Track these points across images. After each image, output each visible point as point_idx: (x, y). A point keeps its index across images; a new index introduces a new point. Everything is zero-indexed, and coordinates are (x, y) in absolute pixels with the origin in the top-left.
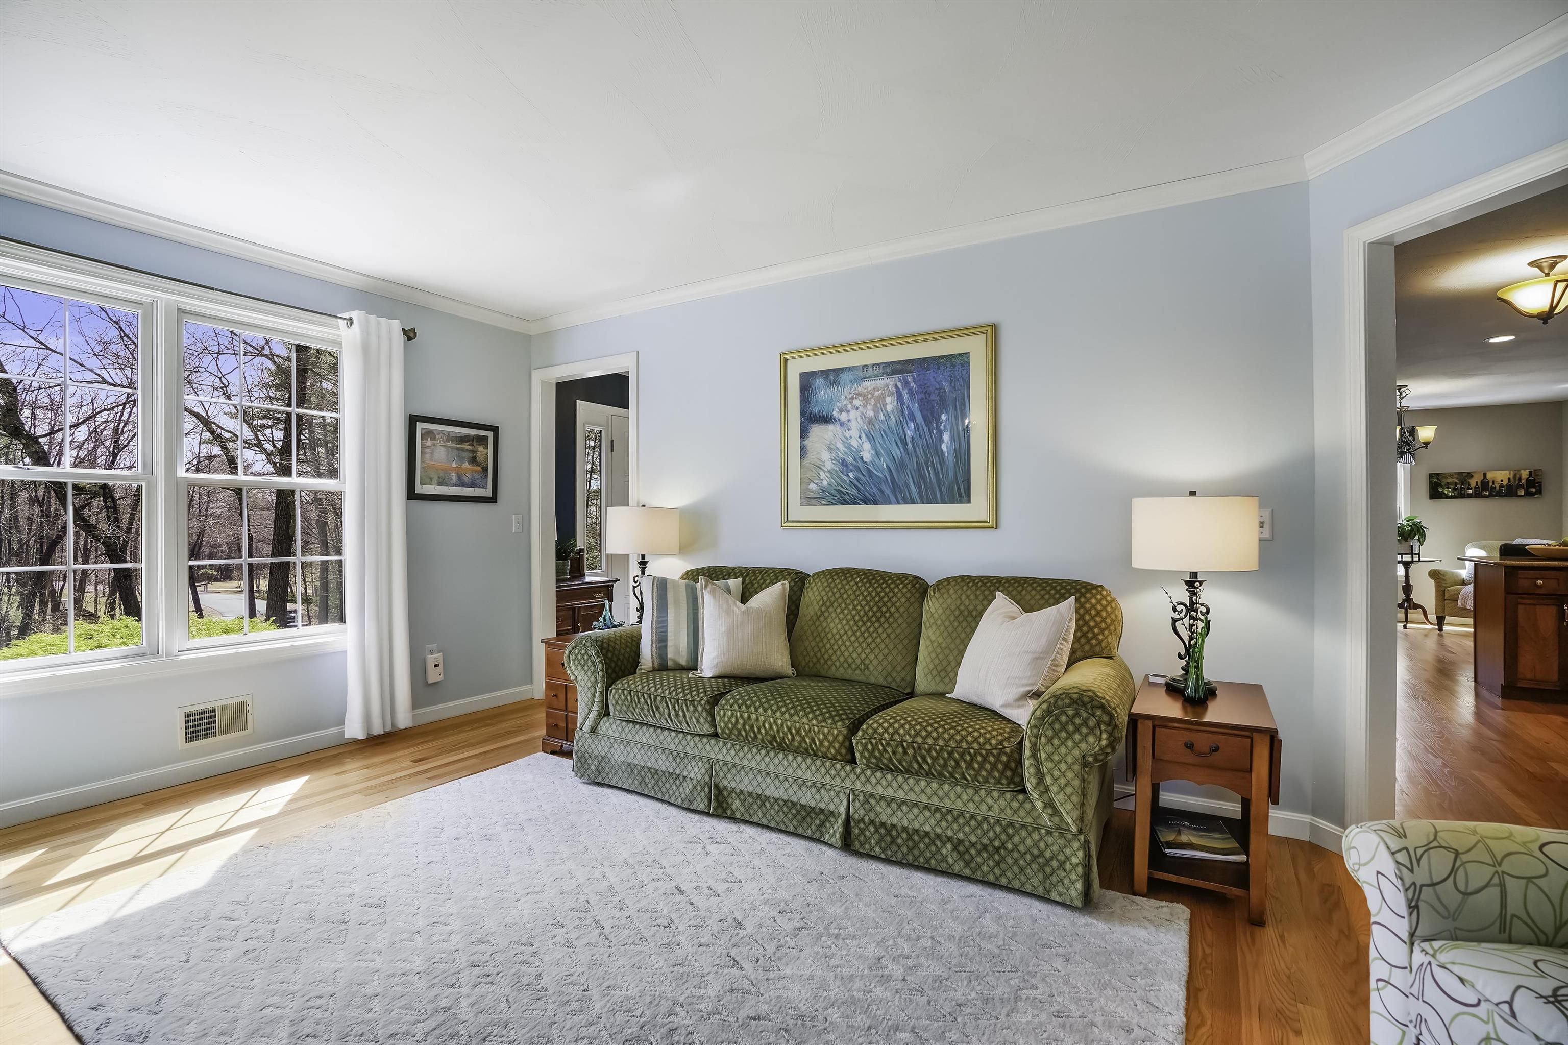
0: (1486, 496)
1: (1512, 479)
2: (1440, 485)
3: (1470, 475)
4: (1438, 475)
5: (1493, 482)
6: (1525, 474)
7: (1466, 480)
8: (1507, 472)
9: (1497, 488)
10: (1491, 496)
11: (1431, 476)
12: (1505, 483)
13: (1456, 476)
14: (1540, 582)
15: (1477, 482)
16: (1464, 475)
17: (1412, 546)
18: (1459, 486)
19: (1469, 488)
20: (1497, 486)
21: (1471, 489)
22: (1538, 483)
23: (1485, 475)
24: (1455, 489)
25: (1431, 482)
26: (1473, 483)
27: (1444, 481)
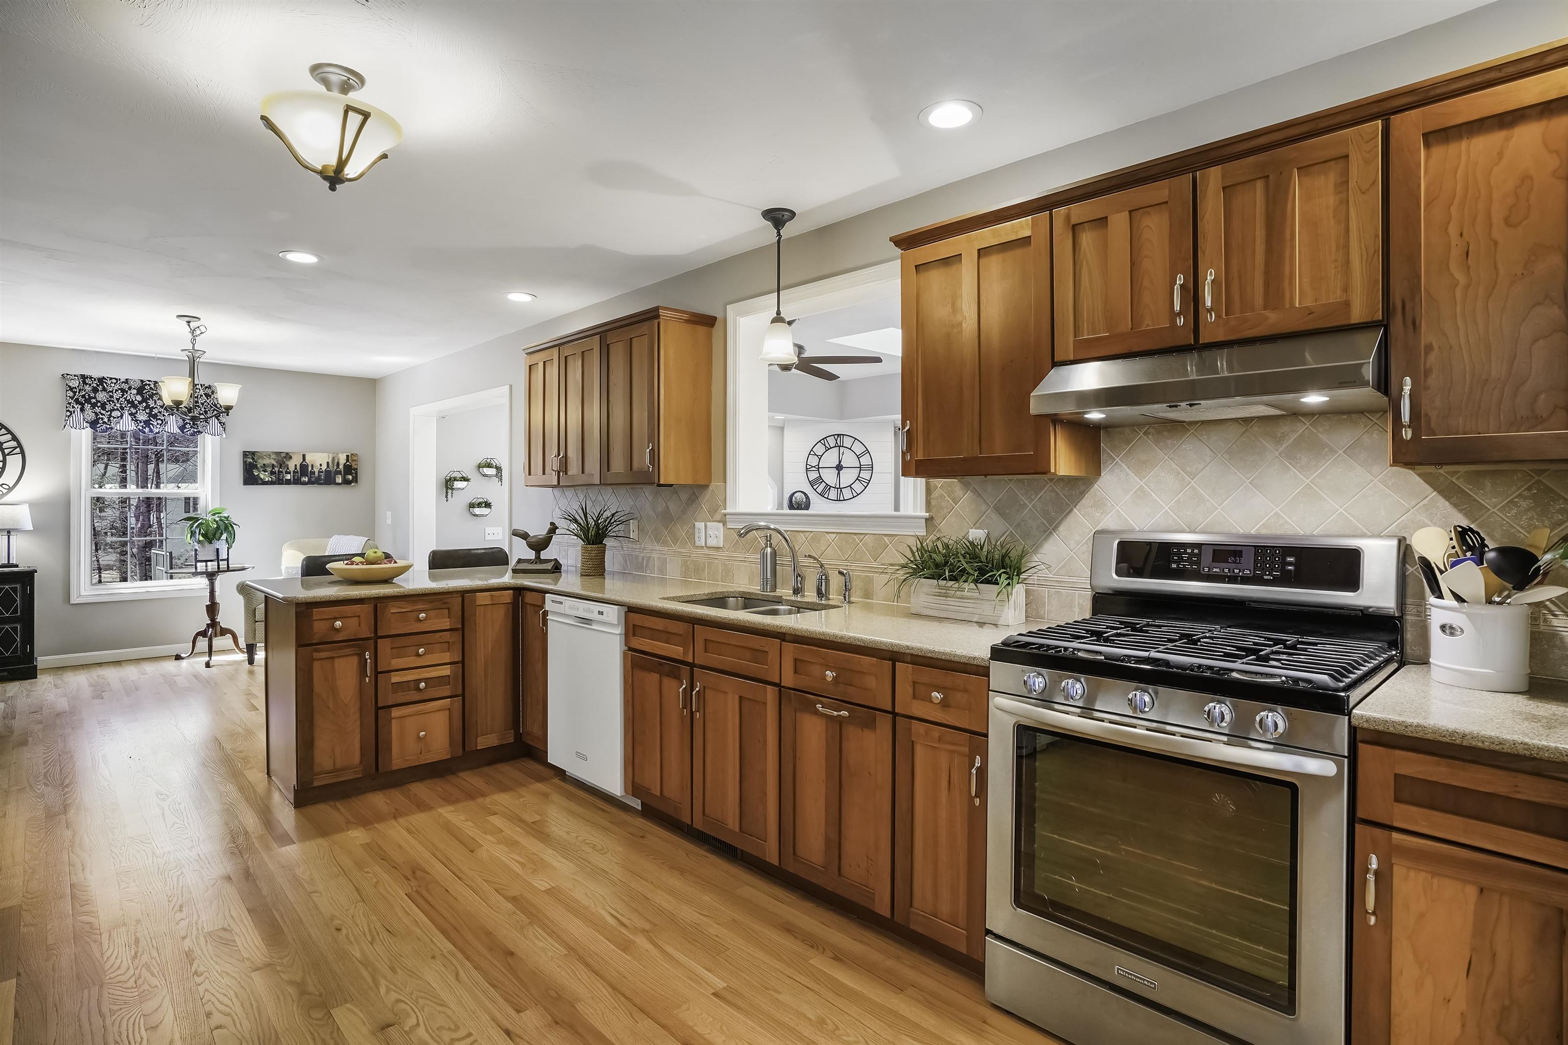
0: (304, 483)
1: (330, 464)
2: (256, 467)
3: (288, 456)
4: (253, 453)
5: (312, 466)
6: (342, 460)
7: (284, 462)
8: (326, 454)
9: (317, 474)
10: (310, 482)
11: (245, 454)
12: (324, 467)
13: (273, 456)
14: (338, 624)
15: (296, 465)
16: (283, 455)
17: (218, 550)
18: (277, 469)
19: (287, 473)
20: (316, 470)
21: (290, 473)
22: (354, 470)
23: (304, 456)
24: (272, 473)
25: (245, 462)
26: (292, 464)
27: (260, 463)
